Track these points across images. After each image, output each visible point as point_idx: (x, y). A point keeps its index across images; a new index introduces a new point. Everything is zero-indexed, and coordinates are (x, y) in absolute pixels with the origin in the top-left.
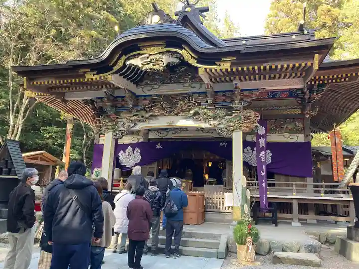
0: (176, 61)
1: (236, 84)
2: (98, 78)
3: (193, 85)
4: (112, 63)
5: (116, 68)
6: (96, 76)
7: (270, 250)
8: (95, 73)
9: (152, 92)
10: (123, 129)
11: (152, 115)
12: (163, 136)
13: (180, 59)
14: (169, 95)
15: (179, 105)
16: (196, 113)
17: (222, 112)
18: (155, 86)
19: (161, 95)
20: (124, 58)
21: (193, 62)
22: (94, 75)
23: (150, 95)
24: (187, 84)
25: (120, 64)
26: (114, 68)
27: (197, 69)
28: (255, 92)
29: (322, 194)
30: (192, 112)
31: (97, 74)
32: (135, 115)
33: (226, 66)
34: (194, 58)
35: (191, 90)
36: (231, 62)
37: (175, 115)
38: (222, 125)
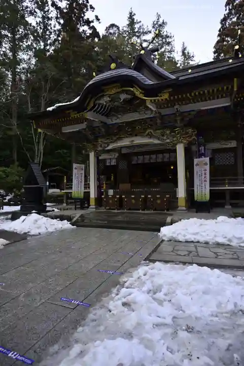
0: (129, 97)
1: (177, 109)
2: (79, 116)
3: (146, 112)
4: (86, 104)
5: (89, 107)
6: (77, 115)
8: (76, 112)
9: (118, 121)
11: (119, 138)
12: (132, 150)
13: (131, 95)
14: (130, 122)
15: (137, 128)
16: (150, 133)
18: (119, 116)
19: (124, 122)
20: (93, 100)
21: (141, 96)
22: (75, 114)
23: (116, 123)
24: (142, 112)
25: (92, 104)
27: (144, 100)
28: (192, 113)
30: (147, 132)
32: (108, 139)
33: (166, 96)
34: (142, 93)
35: (145, 116)
36: (169, 92)
37: (136, 135)
38: (168, 141)
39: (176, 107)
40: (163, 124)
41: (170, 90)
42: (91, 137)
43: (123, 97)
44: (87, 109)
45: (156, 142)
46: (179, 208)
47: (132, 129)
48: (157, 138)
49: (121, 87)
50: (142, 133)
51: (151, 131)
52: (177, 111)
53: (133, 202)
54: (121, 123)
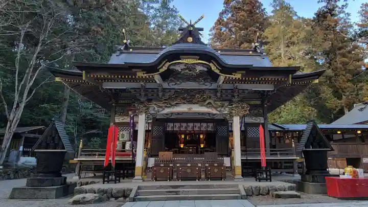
0: (206, 69)
2: (147, 77)
3: (206, 84)
4: (160, 67)
5: (161, 71)
6: (146, 75)
7: (269, 191)
8: (144, 72)
9: (176, 87)
10: (153, 112)
11: (176, 103)
12: (168, 116)
13: (208, 68)
14: (188, 90)
15: (196, 97)
16: (210, 103)
17: (226, 104)
18: (178, 83)
19: (182, 89)
20: (168, 64)
21: (217, 71)
22: (143, 74)
23: (174, 89)
24: (202, 83)
25: (165, 68)
26: (160, 70)
27: (219, 76)
29: (279, 156)
30: (207, 102)
31: (146, 73)
33: (238, 76)
34: (219, 69)
35: (204, 87)
36: (242, 74)
37: (194, 104)
38: (226, 112)
39: (236, 85)
40: (227, 97)
41: (244, 72)
42: (143, 99)
43: (199, 68)
44: (159, 71)
45: (215, 112)
46: (236, 177)
47: (190, 96)
48: (216, 108)
49: (199, 59)
50: (201, 102)
51: (212, 101)
52: (236, 88)
53: (189, 171)
54: (180, 89)
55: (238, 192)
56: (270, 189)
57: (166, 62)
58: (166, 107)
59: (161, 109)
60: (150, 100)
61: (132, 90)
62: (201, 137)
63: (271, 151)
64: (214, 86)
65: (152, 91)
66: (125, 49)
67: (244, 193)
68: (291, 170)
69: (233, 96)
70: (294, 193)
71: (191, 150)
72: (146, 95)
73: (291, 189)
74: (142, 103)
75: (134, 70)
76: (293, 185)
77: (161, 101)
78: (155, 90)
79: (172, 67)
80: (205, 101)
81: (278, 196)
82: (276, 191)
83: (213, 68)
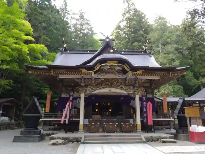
0: (122, 69)
3: (120, 75)
4: (95, 67)
5: (96, 70)
6: (87, 72)
8: (86, 70)
9: (102, 77)
10: (89, 92)
11: (102, 87)
14: (109, 79)
17: (131, 87)
18: (103, 75)
19: (106, 79)
20: (100, 65)
21: (128, 70)
23: (100, 79)
24: (117, 75)
25: (98, 68)
33: (140, 72)
34: (129, 68)
36: (142, 71)
37: (112, 87)
38: (131, 92)
39: (138, 77)
40: (133, 84)
41: (143, 70)
42: (83, 84)
43: (118, 68)
44: (94, 70)
45: (124, 92)
46: (138, 131)
47: (110, 83)
48: (125, 90)
49: (117, 63)
50: (117, 86)
51: (123, 86)
52: (138, 79)
53: (111, 127)
54: (103, 79)
55: (141, 139)
56: (159, 138)
57: (99, 65)
58: (96, 89)
59: (93, 91)
60: (87, 86)
61: (76, 79)
62: (109, 104)
63: (156, 115)
64: (124, 77)
65: (88, 80)
66: (64, 51)
67: (144, 140)
68: (169, 127)
69: (135, 83)
70: (172, 140)
71: (107, 114)
72: (85, 82)
73: (171, 138)
74: (82, 87)
75: (80, 69)
76: (171, 135)
77: (93, 86)
78: (90, 79)
79: (102, 68)
80: (119, 86)
81: (164, 142)
82: (162, 139)
83: (126, 68)
